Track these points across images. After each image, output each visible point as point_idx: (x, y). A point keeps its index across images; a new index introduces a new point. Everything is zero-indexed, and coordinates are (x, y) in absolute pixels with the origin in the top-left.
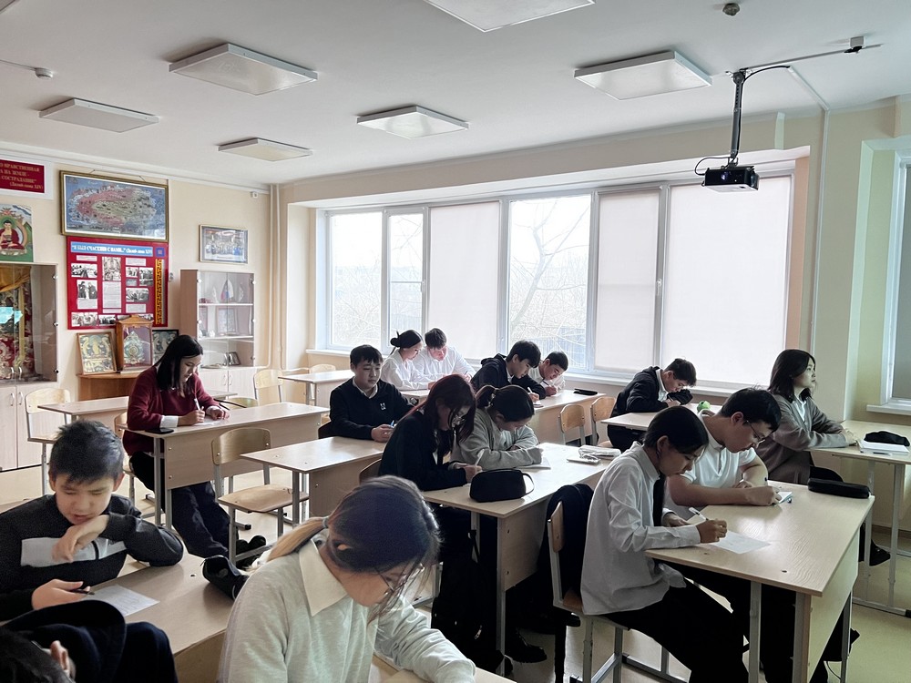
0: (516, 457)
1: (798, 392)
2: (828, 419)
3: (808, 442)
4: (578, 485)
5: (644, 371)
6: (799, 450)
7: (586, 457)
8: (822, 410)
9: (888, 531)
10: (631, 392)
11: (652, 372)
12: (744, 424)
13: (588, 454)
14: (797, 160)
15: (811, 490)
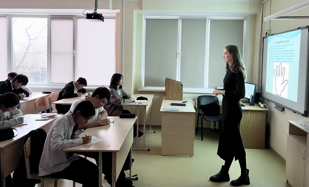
0: (11, 122)
1: (118, 87)
2: (127, 94)
3: (121, 102)
4: (38, 129)
5: (69, 83)
6: (118, 105)
7: (43, 118)
8: (125, 92)
9: (143, 126)
10: (64, 91)
11: (71, 83)
12: (99, 99)
13: (44, 117)
14: (116, 13)
15: (120, 118)
